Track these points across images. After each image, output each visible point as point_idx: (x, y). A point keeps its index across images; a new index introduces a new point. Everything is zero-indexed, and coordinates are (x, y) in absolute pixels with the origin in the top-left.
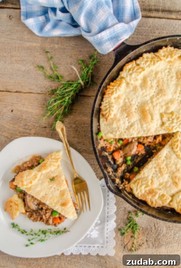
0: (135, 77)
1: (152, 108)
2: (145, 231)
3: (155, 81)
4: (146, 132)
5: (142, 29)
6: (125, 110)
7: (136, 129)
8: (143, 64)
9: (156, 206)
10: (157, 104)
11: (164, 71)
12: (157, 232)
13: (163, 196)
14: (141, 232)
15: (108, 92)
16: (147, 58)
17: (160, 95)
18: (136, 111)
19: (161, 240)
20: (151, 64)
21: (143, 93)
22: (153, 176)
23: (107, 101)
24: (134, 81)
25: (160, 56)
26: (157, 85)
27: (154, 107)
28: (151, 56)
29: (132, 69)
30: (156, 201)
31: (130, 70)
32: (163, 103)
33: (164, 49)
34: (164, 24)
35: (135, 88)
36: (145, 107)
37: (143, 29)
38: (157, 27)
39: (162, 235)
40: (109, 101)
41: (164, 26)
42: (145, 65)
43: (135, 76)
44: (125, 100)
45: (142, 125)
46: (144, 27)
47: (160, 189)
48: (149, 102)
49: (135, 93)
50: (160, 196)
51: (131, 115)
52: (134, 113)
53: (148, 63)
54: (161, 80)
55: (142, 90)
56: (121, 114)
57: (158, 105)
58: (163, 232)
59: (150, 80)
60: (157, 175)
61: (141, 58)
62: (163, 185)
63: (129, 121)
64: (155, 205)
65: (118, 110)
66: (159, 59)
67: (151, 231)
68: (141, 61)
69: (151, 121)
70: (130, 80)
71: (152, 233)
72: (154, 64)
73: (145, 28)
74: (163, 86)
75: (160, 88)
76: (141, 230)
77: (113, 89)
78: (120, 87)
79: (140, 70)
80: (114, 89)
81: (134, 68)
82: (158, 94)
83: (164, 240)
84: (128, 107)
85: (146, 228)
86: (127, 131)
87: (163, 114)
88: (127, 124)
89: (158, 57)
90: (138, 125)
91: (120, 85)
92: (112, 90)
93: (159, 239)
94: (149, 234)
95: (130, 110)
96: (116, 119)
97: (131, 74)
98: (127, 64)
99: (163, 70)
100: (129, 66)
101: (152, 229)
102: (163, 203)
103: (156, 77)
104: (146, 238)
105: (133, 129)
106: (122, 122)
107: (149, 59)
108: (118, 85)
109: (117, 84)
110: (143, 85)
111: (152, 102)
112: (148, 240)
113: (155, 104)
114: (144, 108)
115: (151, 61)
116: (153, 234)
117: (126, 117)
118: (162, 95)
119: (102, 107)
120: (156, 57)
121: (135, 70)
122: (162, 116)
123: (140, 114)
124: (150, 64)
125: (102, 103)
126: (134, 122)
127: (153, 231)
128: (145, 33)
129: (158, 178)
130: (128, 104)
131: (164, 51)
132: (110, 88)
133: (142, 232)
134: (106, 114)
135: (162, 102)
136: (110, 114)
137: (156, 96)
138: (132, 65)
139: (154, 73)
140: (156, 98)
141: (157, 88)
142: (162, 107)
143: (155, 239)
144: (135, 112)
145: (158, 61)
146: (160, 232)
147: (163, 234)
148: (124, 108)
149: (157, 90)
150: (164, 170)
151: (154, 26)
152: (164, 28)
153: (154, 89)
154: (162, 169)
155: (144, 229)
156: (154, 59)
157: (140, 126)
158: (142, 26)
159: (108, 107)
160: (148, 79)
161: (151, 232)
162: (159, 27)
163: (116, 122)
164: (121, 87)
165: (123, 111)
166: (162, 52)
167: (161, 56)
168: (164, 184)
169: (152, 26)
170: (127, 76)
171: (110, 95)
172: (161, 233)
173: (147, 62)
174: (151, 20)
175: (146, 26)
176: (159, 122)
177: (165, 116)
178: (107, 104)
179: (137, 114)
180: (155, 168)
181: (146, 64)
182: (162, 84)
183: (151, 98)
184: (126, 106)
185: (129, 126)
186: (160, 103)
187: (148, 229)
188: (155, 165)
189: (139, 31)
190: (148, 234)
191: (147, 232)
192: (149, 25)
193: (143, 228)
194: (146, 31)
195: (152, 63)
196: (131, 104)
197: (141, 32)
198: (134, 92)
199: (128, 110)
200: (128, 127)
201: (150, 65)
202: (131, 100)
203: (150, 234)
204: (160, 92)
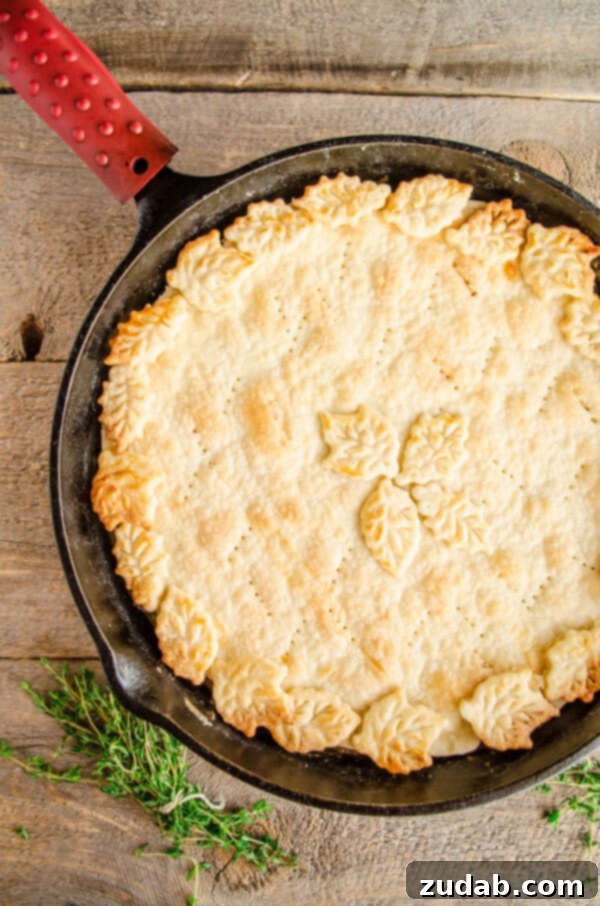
0: (220, 289)
1: (285, 395)
2: (287, 821)
3: (297, 301)
4: (266, 482)
5: (266, 129)
6: (189, 407)
7: (230, 471)
8: (250, 240)
9: (305, 750)
10: (303, 382)
11: (328, 263)
12: (327, 825)
13: (330, 710)
14: (272, 827)
15: (120, 344)
16: (264, 218)
17: (315, 348)
18: (230, 409)
19: (342, 850)
20: (278, 239)
21: (254, 346)
22: (296, 640)
23: (122, 379)
24: (216, 302)
25: (309, 209)
26: (303, 313)
27: (292, 392)
28: (278, 210)
29: (206, 262)
30: (303, 734)
31: (199, 263)
32: (327, 378)
33: (326, 184)
34: (342, 110)
35: (224, 329)
36: (261, 394)
37: (271, 129)
38: (318, 122)
39: (345, 834)
40: (128, 380)
41: (340, 117)
42: (255, 243)
43: (218, 283)
44: (187, 370)
45: (250, 458)
46: (274, 123)
47: (318, 689)
48: (277, 373)
49: (224, 346)
50: (321, 712)
51: (210, 423)
52: (221, 416)
53: (267, 236)
54: (318, 297)
55: (249, 331)
56: (176, 423)
57: (309, 384)
58: (349, 825)
59: (277, 298)
60: (309, 635)
61: (241, 221)
62: (331, 672)
63: (203, 447)
64: (301, 744)
65: (164, 408)
66: (303, 220)
67: (309, 822)
68: (240, 230)
69: (283, 444)
70: (202, 298)
71: (311, 828)
72: (288, 236)
73: (275, 127)
74: (323, 316)
75: (312, 325)
76: (271, 821)
77: (136, 334)
78: (162, 327)
79: (237, 262)
80: (143, 335)
81: (213, 257)
82: (306, 346)
83: (352, 850)
84: (198, 397)
85: (291, 812)
86: (197, 483)
87: (324, 416)
88: (198, 458)
89: (303, 212)
90: (236, 460)
91: (165, 320)
92: (133, 339)
93: (336, 847)
94: (301, 832)
95: (205, 407)
96: (155, 440)
97: (203, 279)
98: (190, 244)
99: (323, 260)
100: (199, 250)
101: (309, 815)
102: (329, 739)
103: (297, 285)
104: (292, 846)
105: (220, 475)
106: (177, 450)
107: (268, 223)
108: (156, 319)
109: (155, 314)
110: (252, 314)
111: (286, 376)
112: (297, 850)
113: (295, 380)
114: (257, 398)
115: (277, 229)
116: (314, 833)
117: (195, 431)
118: (320, 348)
119: (104, 400)
120: (295, 214)
121: (217, 264)
122: (322, 423)
123: (242, 419)
124: (275, 237)
125: (105, 384)
126: (224, 449)
127: (313, 822)
128: (275, 141)
129: (313, 649)
130: (201, 385)
131: (324, 192)
132: (126, 332)
133: (278, 825)
134: (116, 425)
135: (322, 372)
136: (128, 426)
137: (301, 355)
138: (210, 246)
139: (291, 270)
140: (302, 362)
141: (305, 325)
142: (322, 389)
143: (321, 847)
144: (225, 412)
145: (301, 226)
146: (338, 825)
147: (349, 829)
148: (186, 399)
149: (302, 333)
150: (335, 618)
151: (307, 119)
152: (342, 124)
153: (294, 327)
154: (327, 616)
155: (282, 815)
156: (286, 220)
157: (243, 461)
158: (268, 120)
159: (123, 399)
160: (271, 294)
161: (308, 826)
162: (324, 120)
163: (158, 452)
164: (168, 326)
165: (183, 411)
166: (318, 195)
167: (313, 209)
168: (335, 668)
169: (299, 118)
170: (190, 286)
171: (126, 355)
172: (343, 828)
173: (262, 231)
174: (296, 101)
175: (278, 118)
176: (315, 446)
177: (333, 422)
178: (120, 391)
179: (233, 420)
180: (302, 611)
181: (258, 240)
182: (322, 309)
183: (284, 363)
184: (192, 391)
185: (206, 463)
186: (315, 377)
187: (298, 816)
188: (302, 603)
189: (255, 136)
190: (296, 833)
191: (294, 827)
192: (289, 116)
193: (278, 812)
194: (279, 137)
195: (282, 234)
196: (209, 386)
197: (264, 140)
198: (220, 343)
199: (199, 407)
200: (202, 467)
201: (275, 242)
202: (209, 370)
203: (305, 831)
204: (315, 336)
